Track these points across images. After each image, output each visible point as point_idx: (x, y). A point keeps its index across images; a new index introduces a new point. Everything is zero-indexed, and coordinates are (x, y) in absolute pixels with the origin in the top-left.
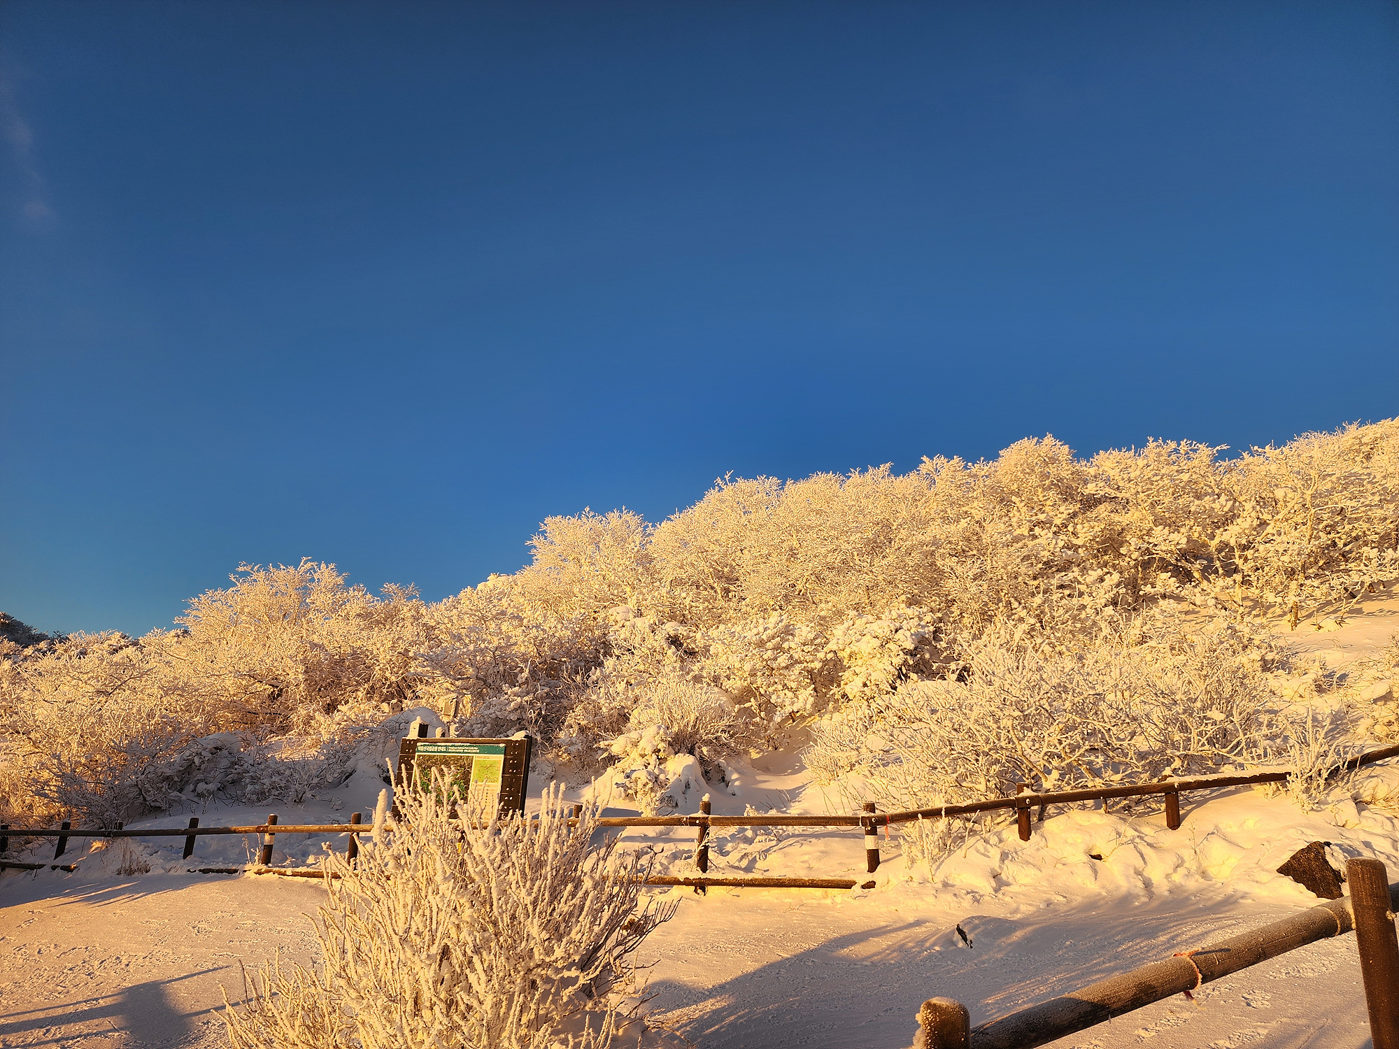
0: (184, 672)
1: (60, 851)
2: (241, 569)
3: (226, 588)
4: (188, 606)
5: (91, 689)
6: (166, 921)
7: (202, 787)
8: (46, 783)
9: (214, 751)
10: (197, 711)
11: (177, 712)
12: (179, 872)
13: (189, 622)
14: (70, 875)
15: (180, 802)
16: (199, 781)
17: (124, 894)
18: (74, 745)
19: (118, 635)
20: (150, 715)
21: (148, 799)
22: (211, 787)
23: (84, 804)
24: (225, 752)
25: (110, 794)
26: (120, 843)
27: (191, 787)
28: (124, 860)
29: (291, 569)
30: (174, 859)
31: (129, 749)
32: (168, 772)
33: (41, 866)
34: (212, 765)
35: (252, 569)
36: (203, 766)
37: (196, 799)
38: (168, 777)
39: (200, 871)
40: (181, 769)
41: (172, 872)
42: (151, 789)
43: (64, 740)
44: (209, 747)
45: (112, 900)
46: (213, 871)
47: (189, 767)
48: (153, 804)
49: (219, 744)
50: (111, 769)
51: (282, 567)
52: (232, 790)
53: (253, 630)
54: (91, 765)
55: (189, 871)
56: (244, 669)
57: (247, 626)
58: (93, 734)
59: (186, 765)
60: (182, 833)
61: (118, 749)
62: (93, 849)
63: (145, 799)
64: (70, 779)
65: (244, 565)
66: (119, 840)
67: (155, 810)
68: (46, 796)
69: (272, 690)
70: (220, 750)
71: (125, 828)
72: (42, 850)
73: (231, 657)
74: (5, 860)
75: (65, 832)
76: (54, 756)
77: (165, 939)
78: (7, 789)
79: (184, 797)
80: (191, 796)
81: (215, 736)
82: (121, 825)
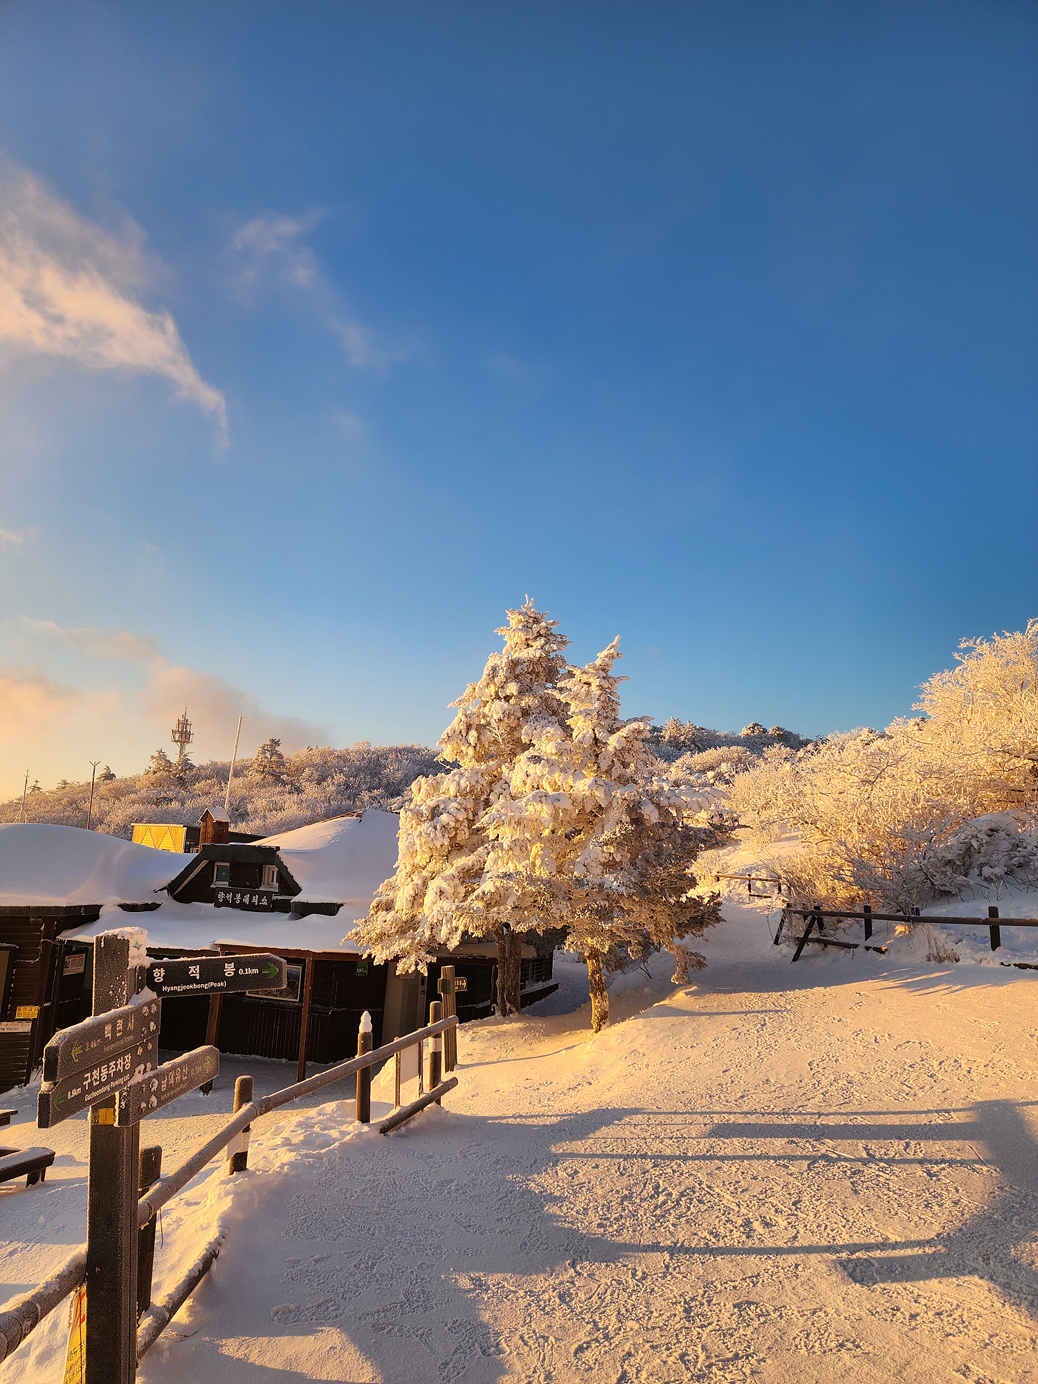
0: (934, 757)
1: (868, 933)
2: (963, 646)
3: (952, 668)
4: (922, 692)
5: (857, 780)
6: (997, 1023)
7: (987, 871)
8: (840, 868)
9: (990, 833)
10: (959, 792)
11: (939, 795)
12: (991, 965)
13: (926, 706)
14: (883, 957)
15: (968, 886)
16: (981, 866)
17: (939, 984)
18: (855, 832)
19: (866, 731)
20: (915, 800)
21: (936, 883)
22: (999, 871)
23: (877, 888)
24: (1002, 834)
25: (897, 879)
26: (922, 929)
27: (976, 871)
28: (930, 947)
29: (1018, 636)
30: (981, 950)
31: (906, 833)
32: (950, 857)
33: (856, 946)
34: (992, 848)
35: (975, 643)
36: (983, 849)
37: (985, 884)
38: (949, 861)
39: (1015, 965)
40: (961, 852)
41: (984, 964)
42: (936, 874)
43: (845, 827)
44: (985, 829)
45: (930, 990)
46: (1031, 967)
47: (968, 851)
48: (942, 888)
49: (993, 826)
50: (892, 854)
51: (1008, 634)
52: (1021, 874)
53: (992, 704)
54: (874, 849)
55: (1002, 964)
56: (996, 745)
57: (984, 702)
58: (868, 821)
59: (964, 848)
60: (984, 922)
61: (893, 833)
62: (897, 932)
63: (933, 884)
64: (859, 864)
65: (965, 641)
66: (920, 926)
67: (945, 895)
68: (843, 880)
69: (1032, 765)
70: (997, 831)
71: (923, 914)
72: (852, 931)
73: (980, 735)
74: (825, 938)
75: (868, 917)
76: (841, 843)
77: (1003, 1045)
78: (812, 873)
79: (971, 882)
80: (979, 880)
81: (985, 819)
82: (917, 911)
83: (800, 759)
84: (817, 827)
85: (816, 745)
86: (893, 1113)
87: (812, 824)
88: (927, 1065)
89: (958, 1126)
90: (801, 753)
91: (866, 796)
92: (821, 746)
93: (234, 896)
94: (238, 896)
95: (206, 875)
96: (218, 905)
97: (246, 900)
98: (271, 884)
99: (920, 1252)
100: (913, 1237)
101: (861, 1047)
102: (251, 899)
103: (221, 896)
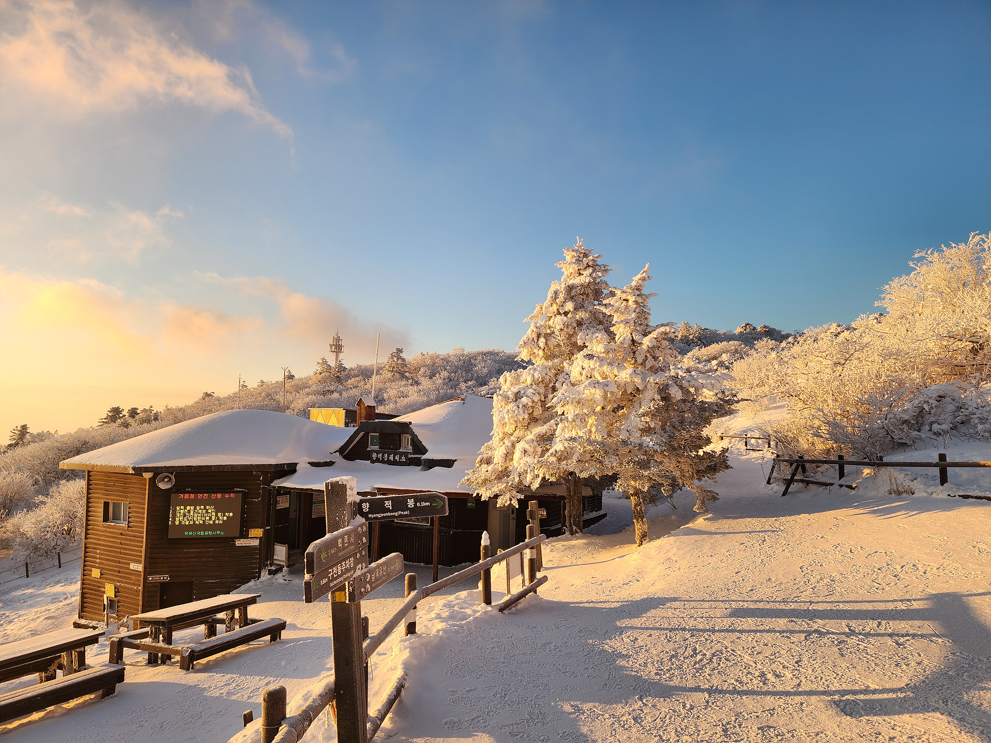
0: (892, 343)
1: (842, 475)
2: (917, 256)
3: (908, 274)
4: (883, 292)
5: (830, 362)
6: (946, 538)
7: (935, 427)
8: (819, 428)
9: (938, 398)
10: (913, 368)
11: (897, 371)
12: (940, 496)
13: (886, 303)
14: (853, 492)
15: (920, 439)
16: (931, 423)
17: (899, 511)
18: (830, 402)
19: (834, 325)
20: (878, 376)
21: (895, 437)
22: (945, 427)
23: (848, 442)
24: (948, 399)
25: (864, 435)
26: (885, 472)
27: (928, 428)
28: (891, 484)
29: (962, 246)
30: (932, 485)
31: (871, 401)
32: (906, 417)
33: (832, 484)
34: (940, 410)
35: (926, 254)
36: (932, 411)
37: (934, 437)
38: (906, 421)
39: (959, 496)
40: (915, 414)
41: (934, 495)
42: (895, 430)
43: (822, 398)
44: (935, 396)
45: (892, 515)
46: (972, 497)
47: (921, 413)
48: (899, 441)
49: (942, 393)
50: (860, 416)
51: (954, 245)
52: (963, 429)
53: (940, 301)
54: (845, 414)
55: (949, 495)
56: (943, 331)
57: (933, 299)
58: (840, 393)
59: (918, 410)
60: (935, 465)
61: (861, 402)
62: (865, 474)
63: (892, 438)
64: (833, 425)
65: (919, 252)
66: (883, 469)
67: (902, 446)
68: (821, 437)
69: (972, 346)
70: (944, 397)
71: (885, 460)
72: (828, 473)
73: (930, 325)
74: (807, 479)
75: (841, 463)
76: (819, 410)
77: (951, 554)
78: (795, 432)
79: (923, 436)
80: (930, 434)
81: (934, 389)
82: (881, 458)
83: (783, 349)
84: (799, 399)
85: (795, 337)
86: (867, 602)
87: (796, 396)
88: (891, 568)
89: (918, 611)
90: (783, 344)
91: (838, 375)
92: (799, 338)
93: (383, 456)
94: (386, 455)
95: (364, 442)
96: (373, 462)
97: (391, 458)
98: (407, 447)
99: (894, 696)
100: (888, 686)
101: (840, 556)
102: (394, 457)
103: (374, 456)
